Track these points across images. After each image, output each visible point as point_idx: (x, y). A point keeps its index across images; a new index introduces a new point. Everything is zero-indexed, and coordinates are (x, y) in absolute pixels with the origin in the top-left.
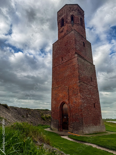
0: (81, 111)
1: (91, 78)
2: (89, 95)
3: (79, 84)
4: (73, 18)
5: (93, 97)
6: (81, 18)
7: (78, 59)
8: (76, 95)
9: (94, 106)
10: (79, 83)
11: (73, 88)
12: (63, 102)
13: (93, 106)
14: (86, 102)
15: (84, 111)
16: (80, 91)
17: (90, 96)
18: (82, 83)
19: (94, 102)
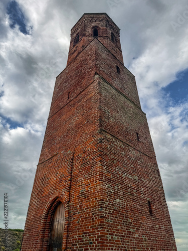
0: (101, 225)
1: (137, 134)
2: (131, 174)
3: (98, 137)
4: (97, 32)
5: (146, 181)
6: (112, 33)
7: (99, 83)
8: (89, 169)
9: (151, 212)
10: (100, 133)
11: (84, 152)
12: (55, 200)
13: (147, 210)
14: (121, 193)
15: (111, 226)
16: (100, 155)
17: (137, 178)
18: (109, 136)
19: (148, 199)
